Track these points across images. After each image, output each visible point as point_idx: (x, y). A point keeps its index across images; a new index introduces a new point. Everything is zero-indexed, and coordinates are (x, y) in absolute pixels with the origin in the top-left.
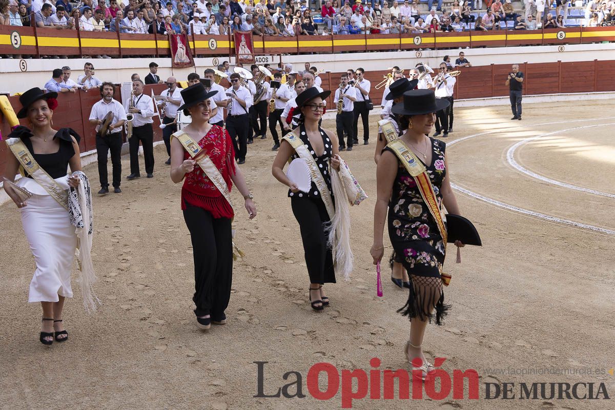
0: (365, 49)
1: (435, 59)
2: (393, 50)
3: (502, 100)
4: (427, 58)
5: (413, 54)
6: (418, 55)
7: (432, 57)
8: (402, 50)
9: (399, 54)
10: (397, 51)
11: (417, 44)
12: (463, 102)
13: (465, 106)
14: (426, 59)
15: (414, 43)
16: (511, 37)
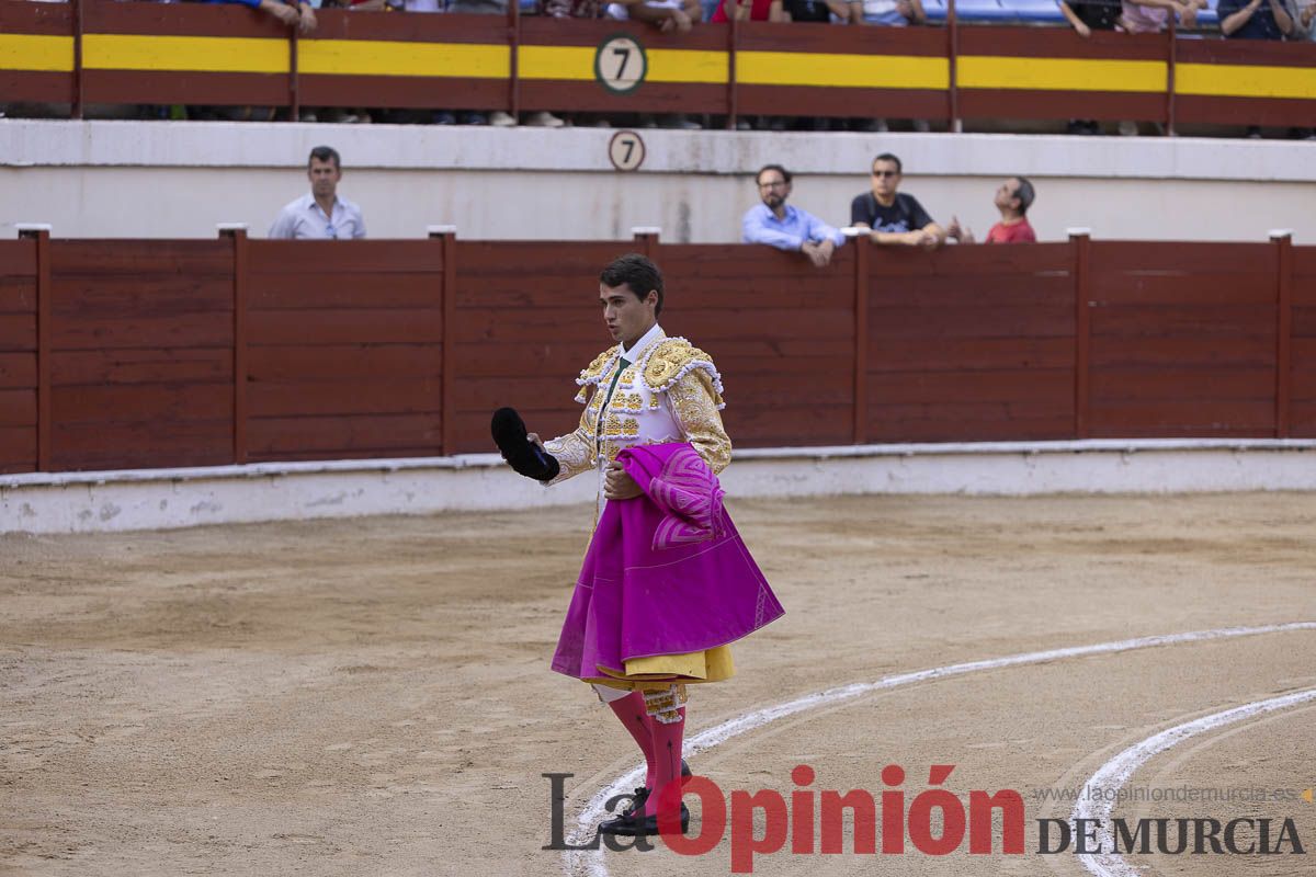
0: (285, 103)
1: (731, 184)
2: (462, 117)
3: (1136, 462)
4: (681, 173)
5: (590, 144)
6: (620, 151)
7: (713, 174)
8: (526, 118)
9: (499, 141)
10: (488, 123)
11: (620, 86)
12: (894, 466)
13: (907, 487)
14: (675, 185)
15: (600, 80)
16: (1201, 79)
